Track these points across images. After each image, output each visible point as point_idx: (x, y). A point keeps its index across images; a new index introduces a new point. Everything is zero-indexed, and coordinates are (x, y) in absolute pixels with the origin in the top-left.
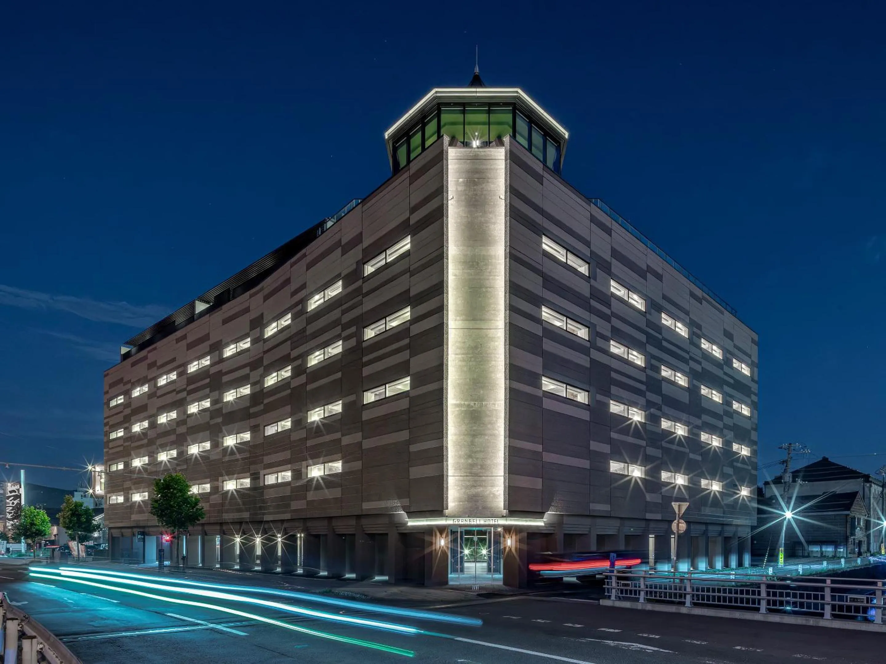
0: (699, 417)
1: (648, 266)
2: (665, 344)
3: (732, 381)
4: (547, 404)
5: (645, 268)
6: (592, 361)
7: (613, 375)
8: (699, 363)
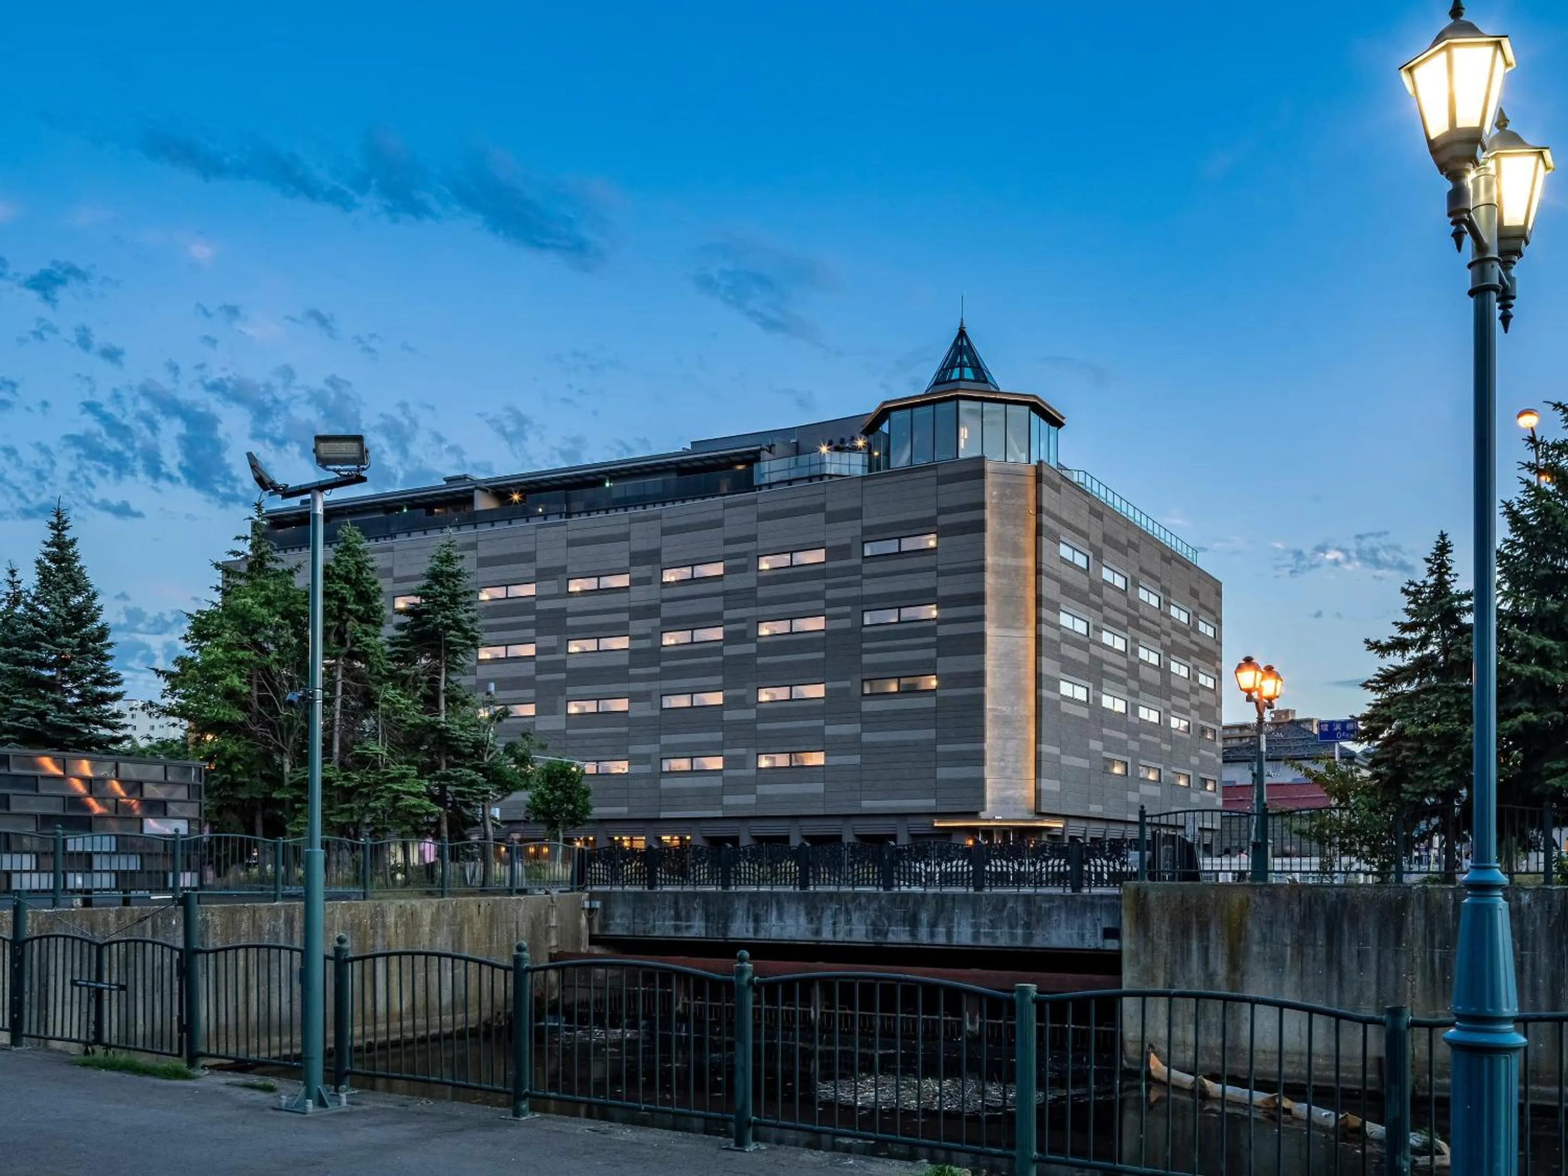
0: (1169, 699)
1: (1129, 541)
2: (1141, 621)
3: (1196, 649)
4: (1065, 707)
5: (1126, 543)
6: (1092, 657)
7: (1106, 668)
8: (1169, 635)
